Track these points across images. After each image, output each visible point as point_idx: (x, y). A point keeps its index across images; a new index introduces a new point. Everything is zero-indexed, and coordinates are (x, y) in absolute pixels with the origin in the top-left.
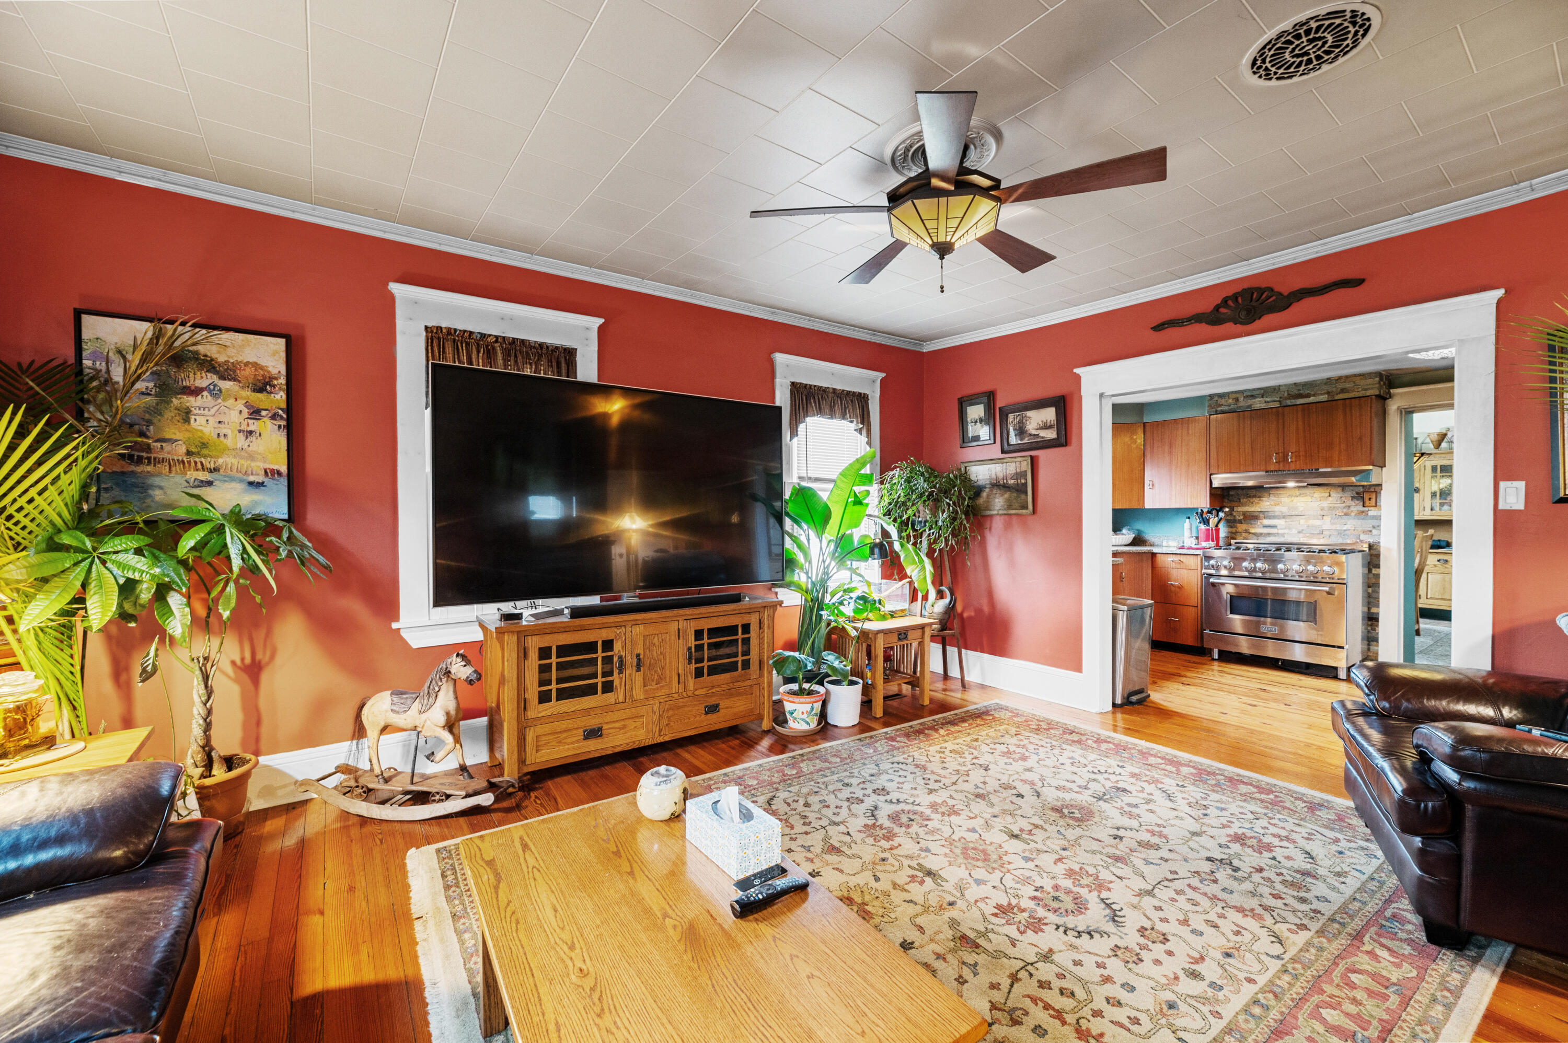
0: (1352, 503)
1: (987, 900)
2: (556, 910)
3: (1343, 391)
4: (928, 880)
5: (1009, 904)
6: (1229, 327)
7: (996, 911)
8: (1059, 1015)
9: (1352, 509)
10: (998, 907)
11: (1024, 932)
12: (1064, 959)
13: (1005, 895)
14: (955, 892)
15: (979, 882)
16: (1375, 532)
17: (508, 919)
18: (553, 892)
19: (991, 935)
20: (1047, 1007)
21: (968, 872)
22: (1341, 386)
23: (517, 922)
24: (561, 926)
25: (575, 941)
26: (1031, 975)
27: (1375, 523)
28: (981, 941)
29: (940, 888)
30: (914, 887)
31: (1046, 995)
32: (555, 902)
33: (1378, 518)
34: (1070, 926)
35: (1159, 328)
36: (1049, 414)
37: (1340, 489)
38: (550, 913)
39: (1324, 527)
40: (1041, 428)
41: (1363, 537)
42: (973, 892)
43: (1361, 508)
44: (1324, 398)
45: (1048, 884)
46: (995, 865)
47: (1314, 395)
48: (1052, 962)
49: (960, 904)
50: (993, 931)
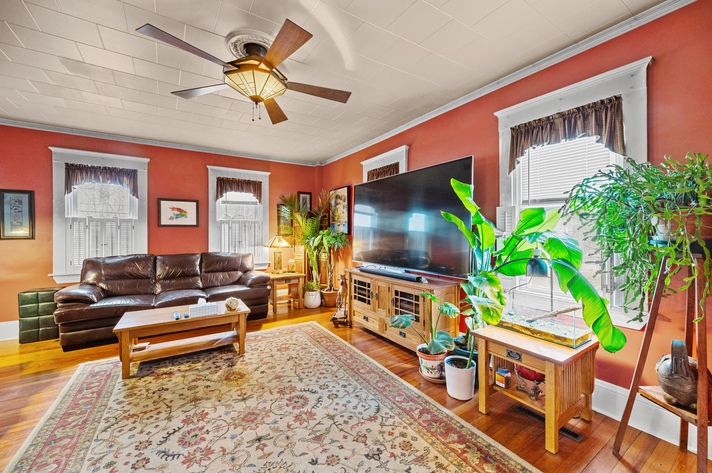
1: (214, 412)
4: (240, 398)
5: (206, 418)
7: (206, 413)
8: (145, 412)
11: (187, 417)
12: (164, 424)
13: (212, 419)
14: (227, 404)
15: (228, 413)
19: (195, 406)
21: (238, 411)
26: (166, 411)
29: (231, 400)
30: (238, 393)
31: (155, 412)
34: (176, 433)
42: (222, 409)
46: (237, 422)
48: (165, 419)
49: (218, 403)
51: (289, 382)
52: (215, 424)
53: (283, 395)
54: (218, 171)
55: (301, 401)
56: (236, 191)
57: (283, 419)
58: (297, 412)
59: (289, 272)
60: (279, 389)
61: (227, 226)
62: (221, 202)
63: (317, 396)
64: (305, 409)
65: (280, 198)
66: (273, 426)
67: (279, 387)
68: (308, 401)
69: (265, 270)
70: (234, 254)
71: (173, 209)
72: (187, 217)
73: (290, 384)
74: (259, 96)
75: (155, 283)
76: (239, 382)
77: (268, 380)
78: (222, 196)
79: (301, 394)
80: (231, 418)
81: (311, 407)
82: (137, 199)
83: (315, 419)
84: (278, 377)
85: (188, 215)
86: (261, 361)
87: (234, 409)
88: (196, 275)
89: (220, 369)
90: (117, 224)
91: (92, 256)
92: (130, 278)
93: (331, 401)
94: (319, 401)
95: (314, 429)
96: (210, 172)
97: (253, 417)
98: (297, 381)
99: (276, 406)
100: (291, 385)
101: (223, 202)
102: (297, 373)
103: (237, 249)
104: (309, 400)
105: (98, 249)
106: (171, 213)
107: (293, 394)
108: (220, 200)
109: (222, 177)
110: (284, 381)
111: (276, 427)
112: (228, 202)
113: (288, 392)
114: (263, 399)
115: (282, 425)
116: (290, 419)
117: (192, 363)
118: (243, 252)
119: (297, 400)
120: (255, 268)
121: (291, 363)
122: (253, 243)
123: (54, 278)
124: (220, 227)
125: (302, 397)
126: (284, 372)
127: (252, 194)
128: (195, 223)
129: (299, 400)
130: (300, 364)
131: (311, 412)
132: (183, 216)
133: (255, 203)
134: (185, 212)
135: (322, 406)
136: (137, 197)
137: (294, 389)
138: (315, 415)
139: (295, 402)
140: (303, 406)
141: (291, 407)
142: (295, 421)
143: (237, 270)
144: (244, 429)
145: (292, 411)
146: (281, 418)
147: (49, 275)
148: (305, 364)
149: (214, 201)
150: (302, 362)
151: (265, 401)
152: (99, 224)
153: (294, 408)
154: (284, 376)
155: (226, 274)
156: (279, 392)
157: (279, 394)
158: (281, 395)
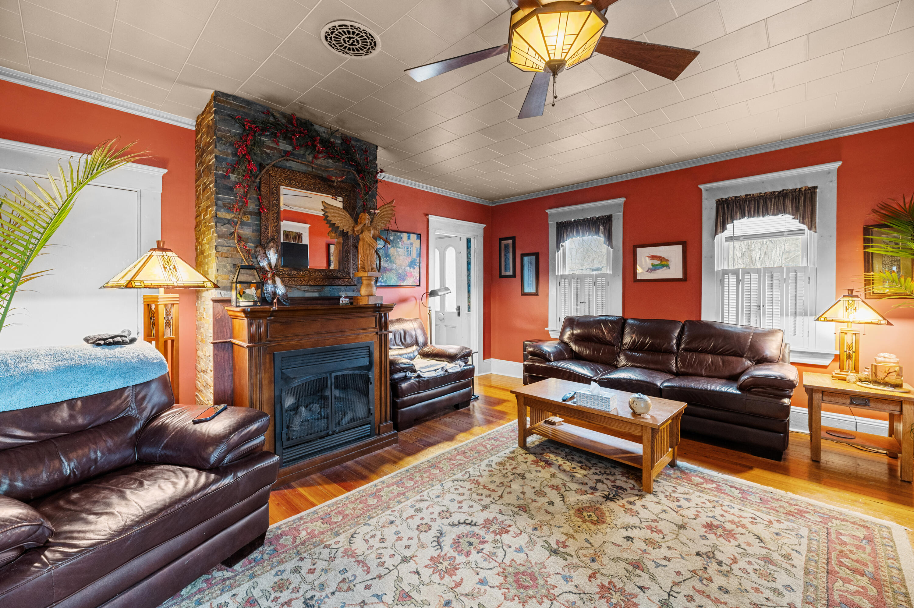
1: (515, 535)
4: (554, 546)
5: (501, 536)
7: (509, 529)
8: (485, 487)
10: (507, 532)
11: (494, 518)
12: (477, 507)
13: (503, 542)
14: (535, 538)
15: (519, 550)
19: (511, 513)
20: (489, 489)
21: (530, 559)
26: (494, 499)
28: (516, 510)
29: (544, 539)
30: (562, 538)
31: (488, 493)
34: (469, 526)
42: (523, 540)
45: (475, 556)
46: (510, 569)
48: (483, 505)
49: (530, 530)
50: (510, 516)
51: (641, 588)
52: (495, 550)
54: (719, 189)
56: (750, 216)
59: (876, 382)
60: (611, 582)
61: (732, 279)
62: (723, 239)
65: (874, 211)
67: (615, 580)
69: (825, 367)
70: (748, 327)
71: (653, 257)
72: (669, 268)
74: (550, 61)
75: (620, 352)
76: (584, 526)
77: (618, 554)
78: (724, 228)
80: (513, 560)
82: (612, 250)
84: (637, 565)
85: (671, 265)
86: (654, 521)
87: (529, 553)
88: (669, 352)
89: (592, 493)
90: (569, 280)
91: (573, 313)
92: (596, 342)
96: (704, 195)
97: (529, 583)
98: (656, 599)
99: (567, 601)
100: (636, 596)
101: (728, 239)
102: (675, 589)
103: (753, 318)
105: (579, 307)
106: (649, 263)
108: (721, 237)
109: (725, 197)
110: (635, 579)
112: (737, 238)
114: (572, 574)
117: (581, 467)
118: (765, 325)
120: (793, 360)
121: (698, 563)
122: (791, 310)
123: (550, 332)
124: (722, 281)
126: (658, 566)
127: (788, 217)
128: (680, 275)
130: (710, 580)
132: (663, 266)
133: (801, 232)
134: (667, 260)
136: (612, 248)
143: (741, 356)
144: (500, 587)
147: (546, 329)
148: (720, 588)
149: (711, 240)
150: (720, 581)
151: (567, 579)
152: (579, 280)
154: (648, 573)
155: (719, 359)
156: (602, 586)
157: (598, 590)
158: (598, 593)
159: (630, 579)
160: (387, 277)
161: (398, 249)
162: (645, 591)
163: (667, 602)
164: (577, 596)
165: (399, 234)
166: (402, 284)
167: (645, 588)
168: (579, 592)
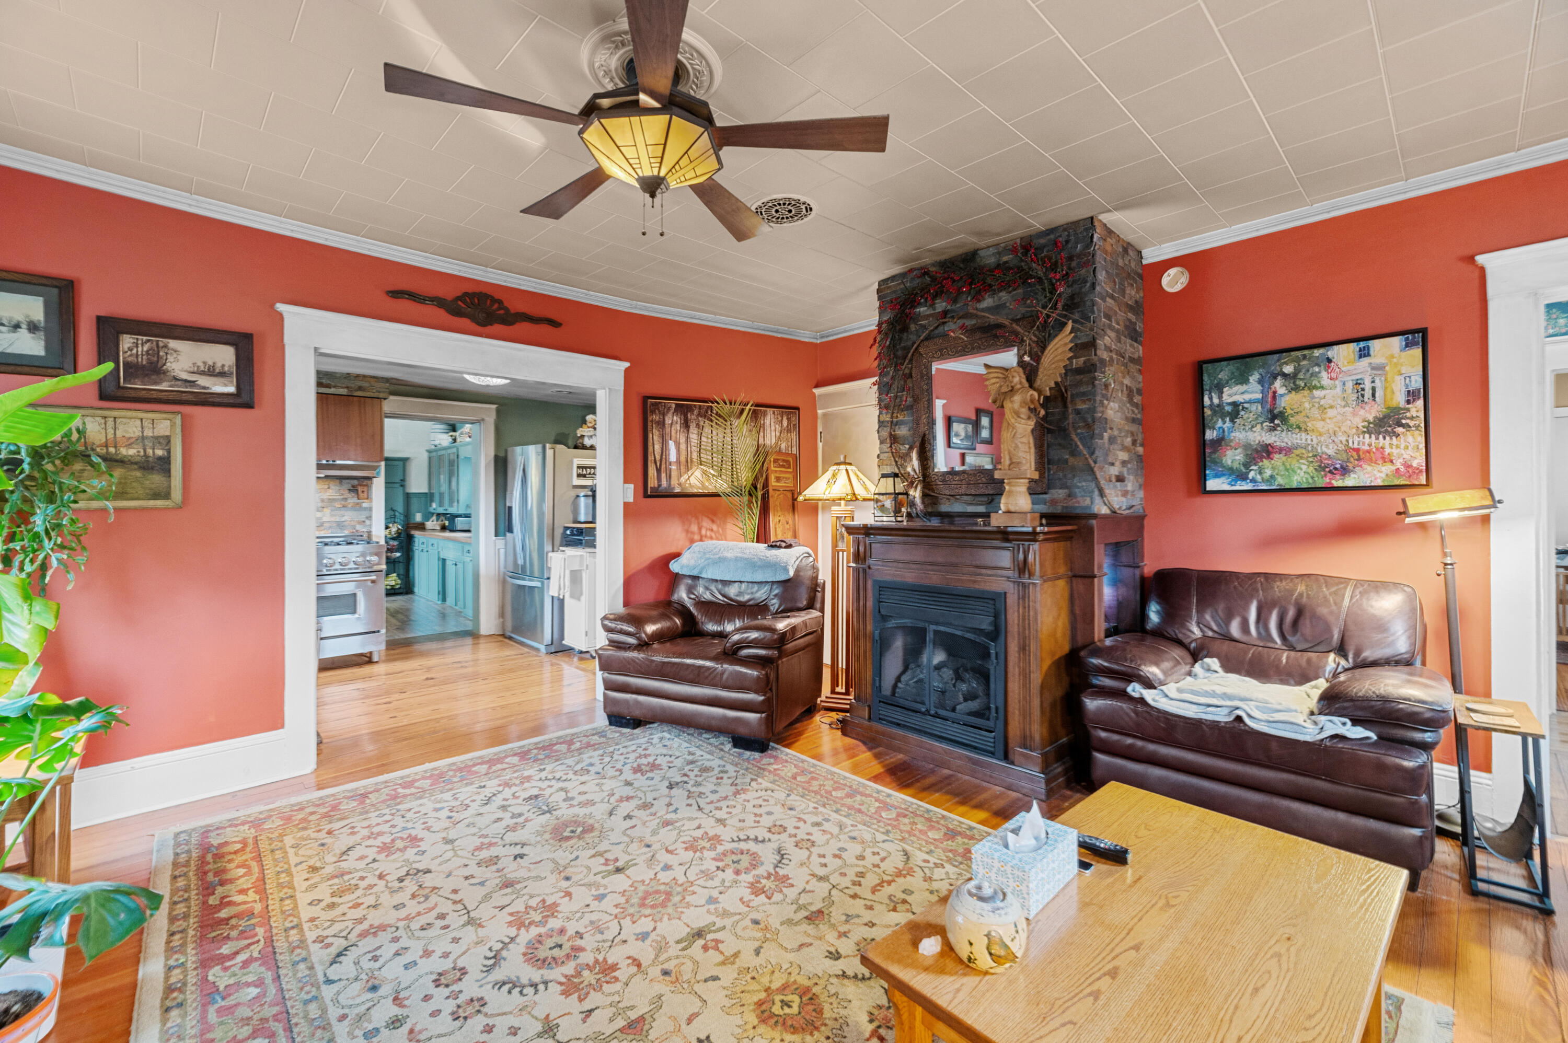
0: (349, 495)
1: (746, 899)
2: (1256, 990)
3: (360, 388)
4: (711, 936)
6: (465, 322)
7: (766, 897)
9: (349, 501)
10: (755, 894)
14: (738, 919)
15: (712, 901)
16: (368, 522)
17: (1318, 1029)
18: (1236, 1007)
21: (695, 906)
22: (359, 383)
23: (1310, 1017)
24: (1266, 976)
25: (1268, 956)
27: (366, 514)
30: (723, 949)
32: (1247, 995)
33: (370, 509)
35: (396, 294)
36: (225, 355)
37: (338, 481)
38: (1265, 993)
39: (325, 519)
40: (202, 373)
41: (359, 527)
42: (732, 905)
43: (355, 500)
44: (344, 391)
47: (335, 387)
49: (755, 916)
53: (597, 961)
55: (543, 953)
57: (583, 904)
58: (554, 924)
60: (616, 979)
63: (498, 975)
64: (534, 931)
66: (602, 891)
67: (617, 986)
68: (524, 954)
73: (587, 1005)
79: (548, 974)
81: (518, 940)
83: (511, 914)
84: (635, 1027)
87: (706, 907)
93: (460, 964)
94: (495, 957)
95: (515, 896)
99: (608, 928)
100: (581, 1000)
104: (522, 958)
107: (569, 968)
110: (608, 1012)
111: (593, 889)
113: (586, 973)
114: (649, 942)
115: (582, 896)
116: (566, 906)
119: (556, 952)
125: (543, 963)
129: (549, 954)
131: (519, 929)
135: (488, 946)
137: (570, 987)
138: (510, 924)
139: (560, 946)
140: (539, 940)
141: (571, 932)
142: (555, 905)
145: (566, 924)
146: (588, 905)
151: (641, 935)
153: (562, 931)
156: (614, 967)
157: (610, 961)
158: (605, 959)
159: (611, 1005)
160: (1273, 468)
161: (1317, 393)
162: (584, 1015)
163: (551, 1034)
164: (611, 938)
165: (1317, 353)
166: (1336, 483)
167: (587, 1016)
168: (616, 941)
